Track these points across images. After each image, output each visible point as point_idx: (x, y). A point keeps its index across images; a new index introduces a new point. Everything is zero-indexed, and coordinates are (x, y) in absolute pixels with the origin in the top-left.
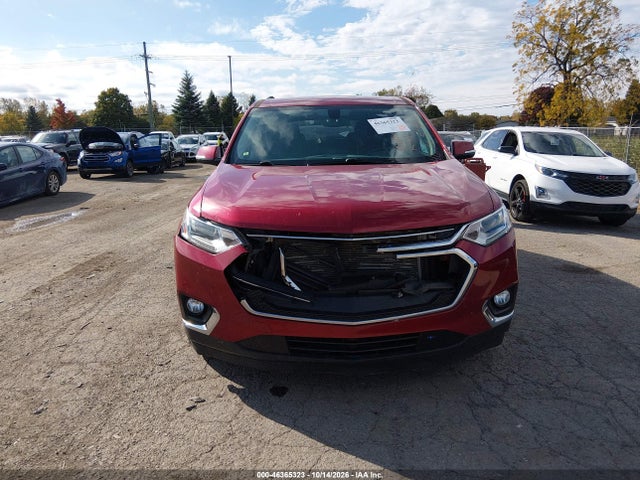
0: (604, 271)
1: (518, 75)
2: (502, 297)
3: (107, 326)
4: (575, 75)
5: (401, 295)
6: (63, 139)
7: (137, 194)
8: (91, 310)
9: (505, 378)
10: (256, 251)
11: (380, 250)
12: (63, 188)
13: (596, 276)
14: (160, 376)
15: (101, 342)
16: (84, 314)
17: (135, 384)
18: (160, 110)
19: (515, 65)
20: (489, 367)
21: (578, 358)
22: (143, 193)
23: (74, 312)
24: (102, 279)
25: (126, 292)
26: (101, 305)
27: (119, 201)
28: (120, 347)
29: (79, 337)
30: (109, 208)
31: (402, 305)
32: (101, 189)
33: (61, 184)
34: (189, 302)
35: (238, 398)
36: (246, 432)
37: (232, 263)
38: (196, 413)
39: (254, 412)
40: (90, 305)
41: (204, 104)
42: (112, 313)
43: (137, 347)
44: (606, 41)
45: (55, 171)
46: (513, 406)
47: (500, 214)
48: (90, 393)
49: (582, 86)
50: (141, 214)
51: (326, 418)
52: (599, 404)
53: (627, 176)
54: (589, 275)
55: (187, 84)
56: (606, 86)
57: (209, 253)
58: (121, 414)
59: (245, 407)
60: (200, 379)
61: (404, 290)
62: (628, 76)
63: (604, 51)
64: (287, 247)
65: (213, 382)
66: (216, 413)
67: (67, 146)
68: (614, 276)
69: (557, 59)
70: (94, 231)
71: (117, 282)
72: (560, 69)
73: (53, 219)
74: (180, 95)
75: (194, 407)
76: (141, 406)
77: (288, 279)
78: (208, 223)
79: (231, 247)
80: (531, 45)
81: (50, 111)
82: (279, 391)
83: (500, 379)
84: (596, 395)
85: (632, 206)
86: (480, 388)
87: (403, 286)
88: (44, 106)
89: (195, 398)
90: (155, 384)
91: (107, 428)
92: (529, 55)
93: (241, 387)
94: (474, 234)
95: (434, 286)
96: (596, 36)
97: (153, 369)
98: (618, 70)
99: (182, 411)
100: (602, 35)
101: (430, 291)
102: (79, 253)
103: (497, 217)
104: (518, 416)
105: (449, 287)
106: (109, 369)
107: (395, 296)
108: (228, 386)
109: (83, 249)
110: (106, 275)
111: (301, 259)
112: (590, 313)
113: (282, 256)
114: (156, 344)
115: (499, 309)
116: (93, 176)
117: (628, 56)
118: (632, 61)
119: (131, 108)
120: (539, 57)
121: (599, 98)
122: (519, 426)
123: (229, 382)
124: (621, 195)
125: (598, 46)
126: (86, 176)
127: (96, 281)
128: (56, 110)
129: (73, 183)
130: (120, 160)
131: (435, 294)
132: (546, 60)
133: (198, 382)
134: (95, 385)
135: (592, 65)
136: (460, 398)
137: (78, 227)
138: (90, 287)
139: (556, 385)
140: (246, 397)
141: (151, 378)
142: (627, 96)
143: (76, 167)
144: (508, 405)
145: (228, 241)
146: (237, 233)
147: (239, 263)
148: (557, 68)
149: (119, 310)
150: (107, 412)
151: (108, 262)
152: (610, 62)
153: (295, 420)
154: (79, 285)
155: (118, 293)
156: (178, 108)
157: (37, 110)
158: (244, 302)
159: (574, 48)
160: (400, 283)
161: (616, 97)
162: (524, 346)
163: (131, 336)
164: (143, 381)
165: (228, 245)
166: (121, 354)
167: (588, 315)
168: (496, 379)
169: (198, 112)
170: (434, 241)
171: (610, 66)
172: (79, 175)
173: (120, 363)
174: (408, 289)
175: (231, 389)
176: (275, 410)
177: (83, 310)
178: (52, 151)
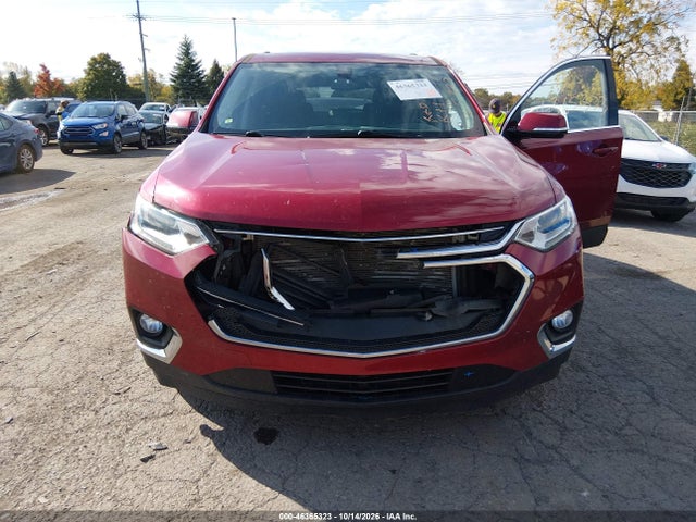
0: (667, 276)
1: (557, 51)
2: (563, 318)
3: (59, 337)
4: (619, 53)
5: (429, 317)
6: (42, 108)
7: (124, 173)
8: (43, 315)
9: (560, 418)
10: (228, 253)
11: (400, 256)
12: (38, 165)
13: (657, 282)
14: (114, 410)
15: (47, 359)
16: (33, 320)
17: (79, 422)
18: (158, 80)
19: (553, 40)
20: (540, 404)
21: (650, 392)
22: (130, 172)
23: (23, 317)
24: (64, 275)
25: (91, 292)
26: (57, 309)
27: (102, 180)
28: (69, 367)
29: (21, 351)
30: (89, 188)
31: (432, 331)
32: (83, 166)
33: (35, 159)
34: (143, 317)
35: (212, 445)
36: (217, 497)
37: (196, 269)
38: (153, 466)
39: (231, 466)
40: (43, 309)
41: (205, 73)
42: (68, 320)
43: (91, 367)
44: (653, 16)
45: (28, 144)
46: (575, 462)
47: (562, 208)
48: (19, 433)
49: (627, 66)
50: (125, 196)
51: (327, 477)
52: (685, 460)
53: (688, 165)
54: (648, 281)
55: (187, 49)
56: (652, 66)
57: (164, 254)
58: (54, 464)
59: (221, 458)
60: (165, 415)
61: (433, 310)
62: (677, 55)
63: (652, 27)
64: (273, 247)
65: (182, 421)
66: (180, 467)
67: (47, 117)
68: (679, 282)
69: (600, 35)
70: (65, 216)
71: (82, 279)
72: (603, 46)
73: (22, 200)
74: (179, 61)
75: (152, 457)
76: (83, 454)
77: (275, 292)
78: (164, 211)
79: (195, 245)
80: (571, 17)
81: (34, 79)
82: (266, 436)
83: (556, 422)
84: (680, 447)
85: (692, 199)
86: (529, 434)
87: (433, 305)
88: (27, 72)
89: (154, 444)
90: (106, 422)
91: (32, 487)
92: (570, 28)
93: (218, 428)
94: (530, 235)
95: (473, 305)
96: (643, 9)
97: (107, 399)
98: (666, 49)
99: (135, 461)
100: (649, 10)
101: (469, 311)
102: (43, 242)
103: (557, 211)
104: (582, 477)
105: (494, 307)
106: (51, 398)
107: (421, 318)
108: (201, 427)
109: (49, 237)
110: (70, 270)
111: (293, 264)
112: (658, 329)
113: (266, 260)
114: (115, 365)
115: (557, 334)
116: (75, 151)
117: (678, 33)
118: (682, 40)
119: (124, 76)
120: (580, 31)
121: (644, 79)
122: (585, 494)
123: (203, 420)
124: (680, 186)
125: (645, 21)
126: (67, 151)
127: (56, 278)
128: (40, 77)
129: (51, 159)
130: (106, 134)
131: (477, 314)
132: (587, 35)
133: (162, 420)
134: (28, 420)
135: (638, 42)
136: (504, 451)
137: (49, 210)
138: (47, 285)
139: (627, 431)
140: (222, 443)
141: (102, 412)
142: (674, 78)
143: (56, 141)
144: (567, 462)
145: (191, 238)
146: (201, 227)
147: (204, 269)
148: (599, 44)
149: (78, 316)
150: (37, 462)
151: (75, 254)
152: (657, 40)
153: (285, 479)
154: (35, 282)
155: (79, 294)
156: (176, 77)
157: (19, 77)
158: (213, 324)
159: (618, 23)
160: (427, 301)
161: (663, 79)
162: (583, 375)
163: (86, 353)
164: (92, 415)
165: (190, 243)
166: (70, 377)
167: (656, 333)
168: (550, 421)
169: (199, 81)
170: (476, 243)
171: (658, 44)
172: (59, 151)
173: (66, 389)
174: (439, 308)
175: (205, 430)
176: (259, 465)
177: (33, 315)
178: (29, 122)
